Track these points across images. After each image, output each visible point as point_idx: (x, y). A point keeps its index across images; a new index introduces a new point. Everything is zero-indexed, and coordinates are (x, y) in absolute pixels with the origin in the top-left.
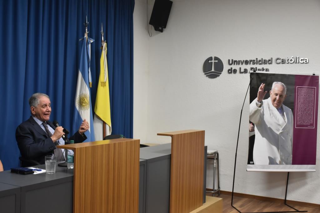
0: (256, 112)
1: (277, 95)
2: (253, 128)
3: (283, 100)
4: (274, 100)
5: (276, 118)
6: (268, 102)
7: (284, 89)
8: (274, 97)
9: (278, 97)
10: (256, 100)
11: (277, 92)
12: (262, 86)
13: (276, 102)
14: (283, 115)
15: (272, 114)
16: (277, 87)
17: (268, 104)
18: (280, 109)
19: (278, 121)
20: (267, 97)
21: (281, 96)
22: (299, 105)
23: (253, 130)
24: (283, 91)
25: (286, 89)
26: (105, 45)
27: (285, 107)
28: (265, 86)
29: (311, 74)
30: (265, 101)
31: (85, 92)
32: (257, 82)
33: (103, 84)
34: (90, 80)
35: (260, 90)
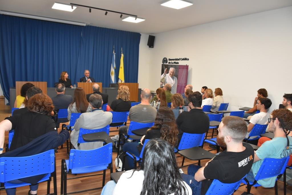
0: (163, 78)
1: (171, 72)
2: (162, 84)
3: (174, 74)
4: (170, 74)
5: (171, 81)
6: (168, 74)
7: (174, 70)
8: (170, 73)
9: (172, 73)
10: (163, 74)
11: (171, 71)
12: (166, 69)
13: (171, 75)
14: (174, 80)
15: (169, 79)
16: (171, 69)
17: (168, 76)
19: (172, 82)
20: (168, 73)
21: (173, 73)
24: (174, 71)
25: (175, 70)
26: (122, 55)
27: (174, 77)
28: (167, 69)
29: (185, 65)
30: (167, 75)
31: (113, 70)
32: (164, 67)
33: (121, 68)
34: (115, 66)
35: (165, 70)
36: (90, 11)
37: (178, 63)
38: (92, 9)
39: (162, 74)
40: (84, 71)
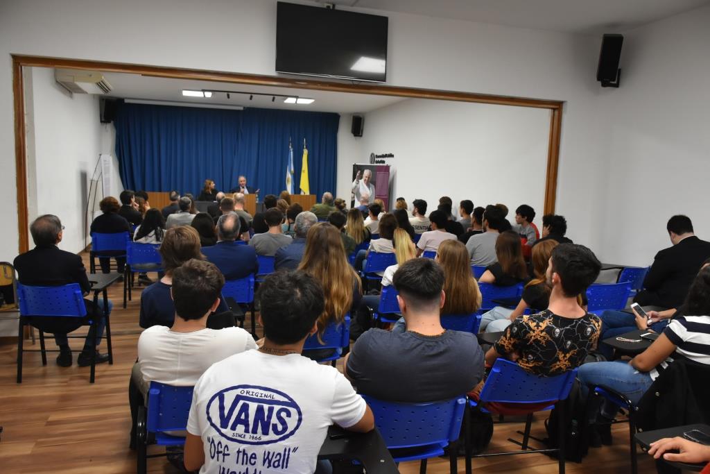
0: (356, 187)
1: (366, 177)
3: (370, 180)
5: (366, 191)
6: (362, 181)
9: (367, 179)
10: (355, 180)
12: (359, 172)
13: (366, 181)
14: (370, 189)
15: (364, 188)
16: (366, 172)
17: (362, 183)
18: (368, 185)
20: (361, 178)
21: (369, 178)
22: (379, 183)
23: (354, 197)
24: (370, 175)
25: (372, 174)
26: (306, 152)
27: (371, 184)
28: (361, 172)
30: (360, 181)
31: (289, 176)
32: (356, 170)
33: (304, 171)
34: (292, 169)
35: (358, 174)
36: (228, 96)
37: (383, 162)
38: (230, 94)
39: (353, 181)
40: (238, 179)
